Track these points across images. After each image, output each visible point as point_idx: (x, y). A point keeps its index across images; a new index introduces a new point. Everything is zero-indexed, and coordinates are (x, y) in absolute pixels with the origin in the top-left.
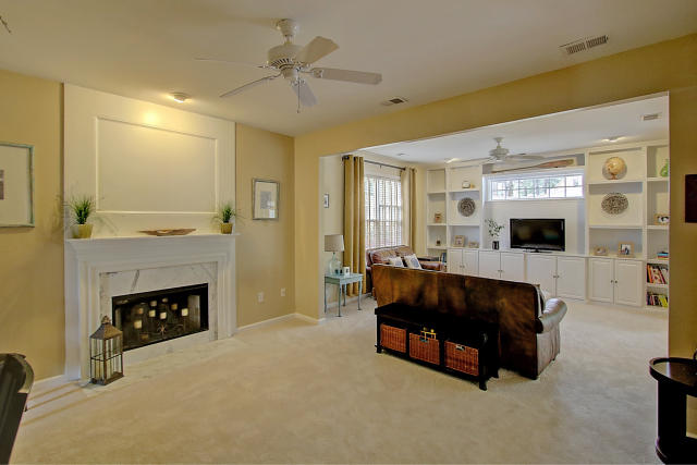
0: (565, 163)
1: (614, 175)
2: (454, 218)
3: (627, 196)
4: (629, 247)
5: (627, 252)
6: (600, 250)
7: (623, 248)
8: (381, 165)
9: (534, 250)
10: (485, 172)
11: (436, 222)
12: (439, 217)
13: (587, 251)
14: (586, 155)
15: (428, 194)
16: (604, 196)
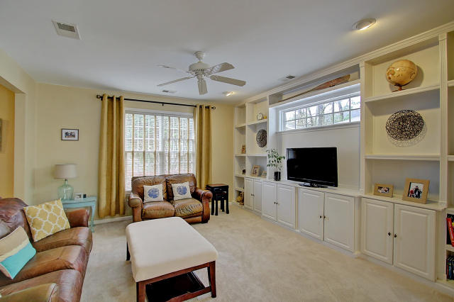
0: (342, 78)
1: (400, 85)
2: (255, 150)
3: (422, 113)
4: (421, 187)
5: (416, 194)
6: (383, 189)
7: (413, 187)
8: (163, 103)
9: (308, 184)
10: (272, 103)
11: (243, 153)
12: (244, 149)
13: (363, 189)
14: (362, 65)
15: (238, 128)
16: (388, 116)
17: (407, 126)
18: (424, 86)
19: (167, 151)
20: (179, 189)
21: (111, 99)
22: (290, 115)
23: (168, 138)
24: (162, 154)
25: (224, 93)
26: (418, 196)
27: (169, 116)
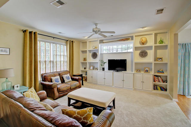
0: (127, 39)
1: (143, 44)
2: (90, 59)
3: (147, 51)
4: (148, 69)
5: (147, 71)
6: (138, 70)
7: (146, 70)
8: (54, 38)
9: (116, 71)
10: (100, 43)
11: (84, 61)
12: (85, 59)
13: (134, 71)
14: (134, 36)
15: (81, 51)
16: (140, 51)
17: (143, 54)
18: (147, 45)
19: (55, 60)
20: (66, 77)
21: (30, 33)
22: (105, 48)
23: (56, 54)
24: (53, 62)
25: (83, 37)
26: (147, 72)
27: (56, 44)
